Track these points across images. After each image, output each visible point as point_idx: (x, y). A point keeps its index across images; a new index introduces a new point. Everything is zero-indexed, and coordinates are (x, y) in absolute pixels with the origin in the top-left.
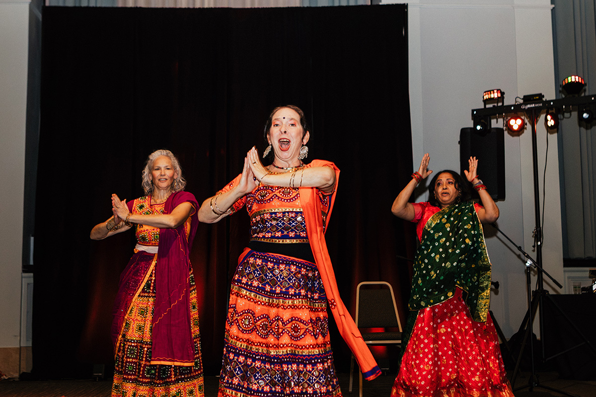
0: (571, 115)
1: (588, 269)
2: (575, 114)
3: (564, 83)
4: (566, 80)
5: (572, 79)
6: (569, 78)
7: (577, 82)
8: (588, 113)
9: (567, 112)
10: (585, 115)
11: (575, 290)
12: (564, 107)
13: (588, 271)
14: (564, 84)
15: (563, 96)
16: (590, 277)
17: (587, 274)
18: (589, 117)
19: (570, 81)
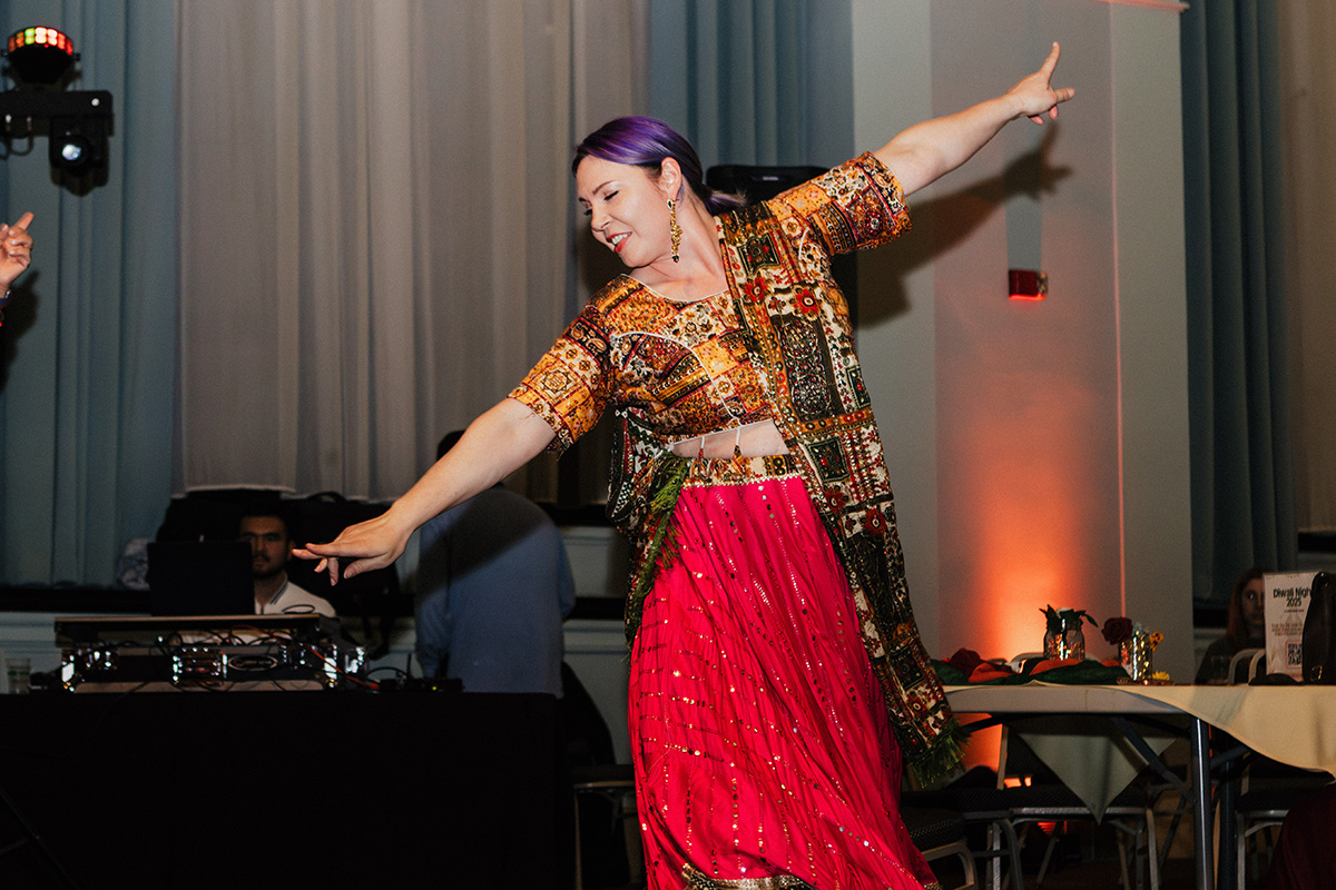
0: (31, 145)
1: (51, 617)
2: (42, 143)
3: (12, 44)
4: (20, 35)
5: (39, 35)
6: (29, 32)
7: (51, 46)
8: (76, 144)
9: (20, 137)
10: (70, 151)
11: (13, 682)
12: (8, 118)
13: (49, 625)
14: (13, 49)
15: (11, 85)
16: (58, 643)
17: (50, 635)
18: (82, 155)
19: (29, 41)
